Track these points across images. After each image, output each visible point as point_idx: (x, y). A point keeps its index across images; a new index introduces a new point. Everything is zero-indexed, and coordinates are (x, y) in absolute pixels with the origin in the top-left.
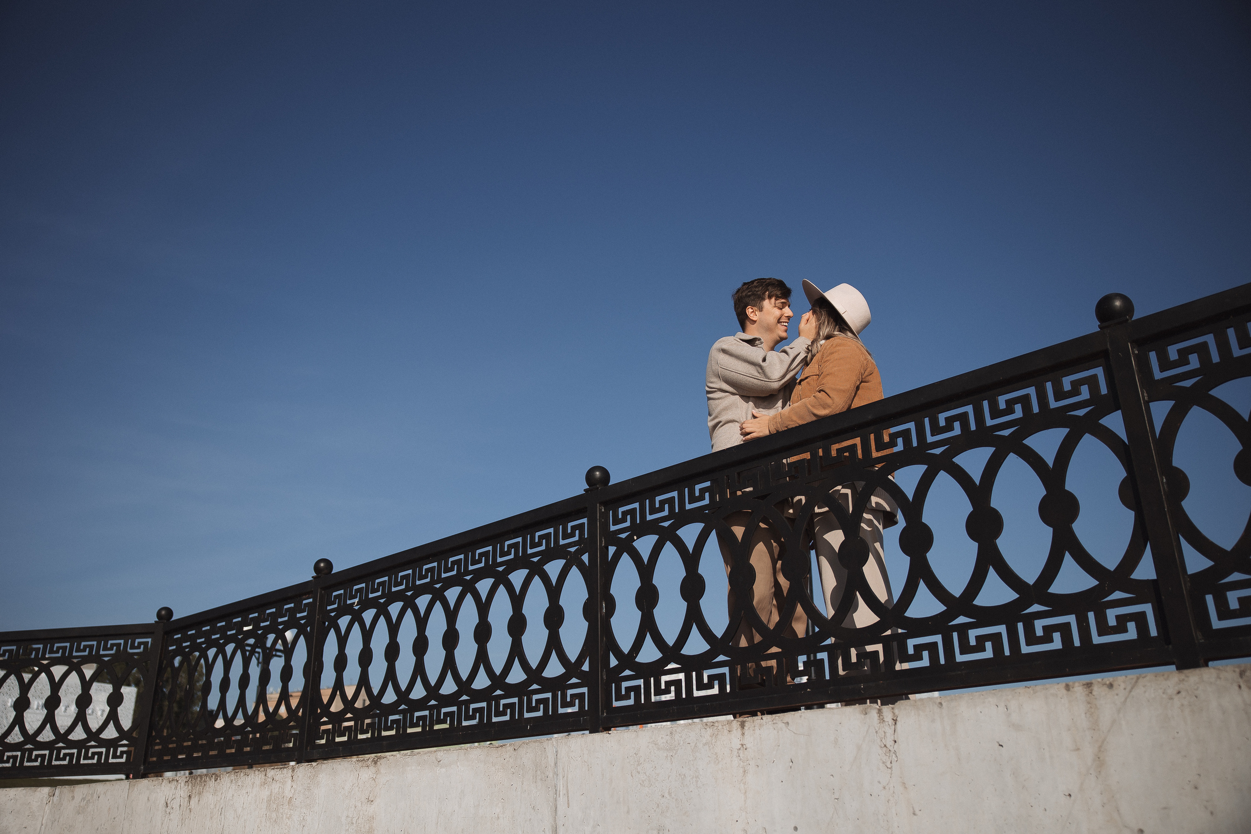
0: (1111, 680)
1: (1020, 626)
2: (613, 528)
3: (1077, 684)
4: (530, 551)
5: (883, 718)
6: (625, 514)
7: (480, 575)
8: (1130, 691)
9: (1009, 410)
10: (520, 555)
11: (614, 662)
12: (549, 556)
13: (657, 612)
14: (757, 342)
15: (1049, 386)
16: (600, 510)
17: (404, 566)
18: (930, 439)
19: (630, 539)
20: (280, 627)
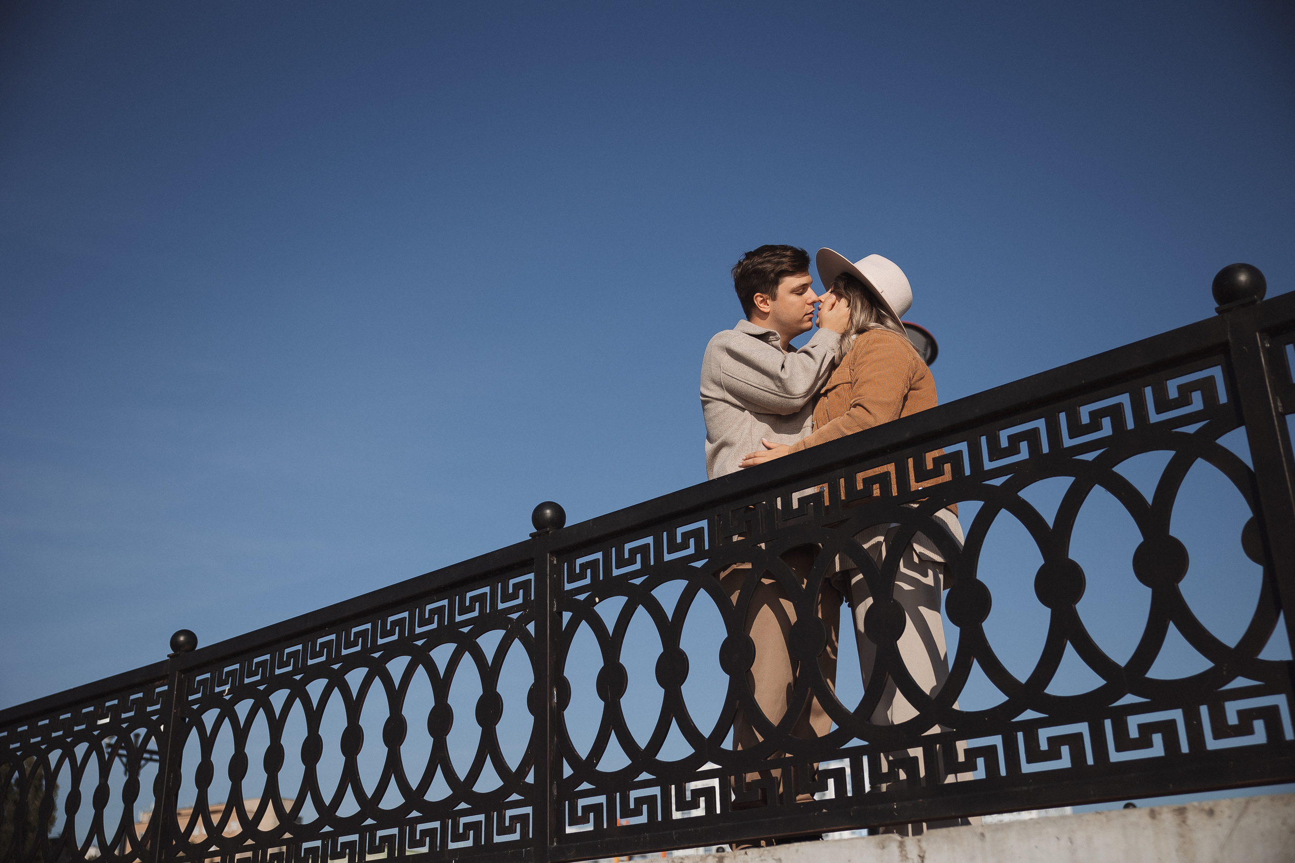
0: (1211, 804)
1: (1108, 723)
2: (568, 587)
3: (1165, 810)
4: (458, 618)
5: (906, 854)
6: (583, 567)
7: (391, 652)
8: (1238, 820)
9: (1095, 426)
10: (446, 624)
11: (568, 771)
12: (483, 625)
13: (626, 702)
14: (771, 337)
15: (1148, 392)
16: (551, 562)
17: (291, 639)
18: (988, 465)
19: (590, 602)
20: (124, 726)
